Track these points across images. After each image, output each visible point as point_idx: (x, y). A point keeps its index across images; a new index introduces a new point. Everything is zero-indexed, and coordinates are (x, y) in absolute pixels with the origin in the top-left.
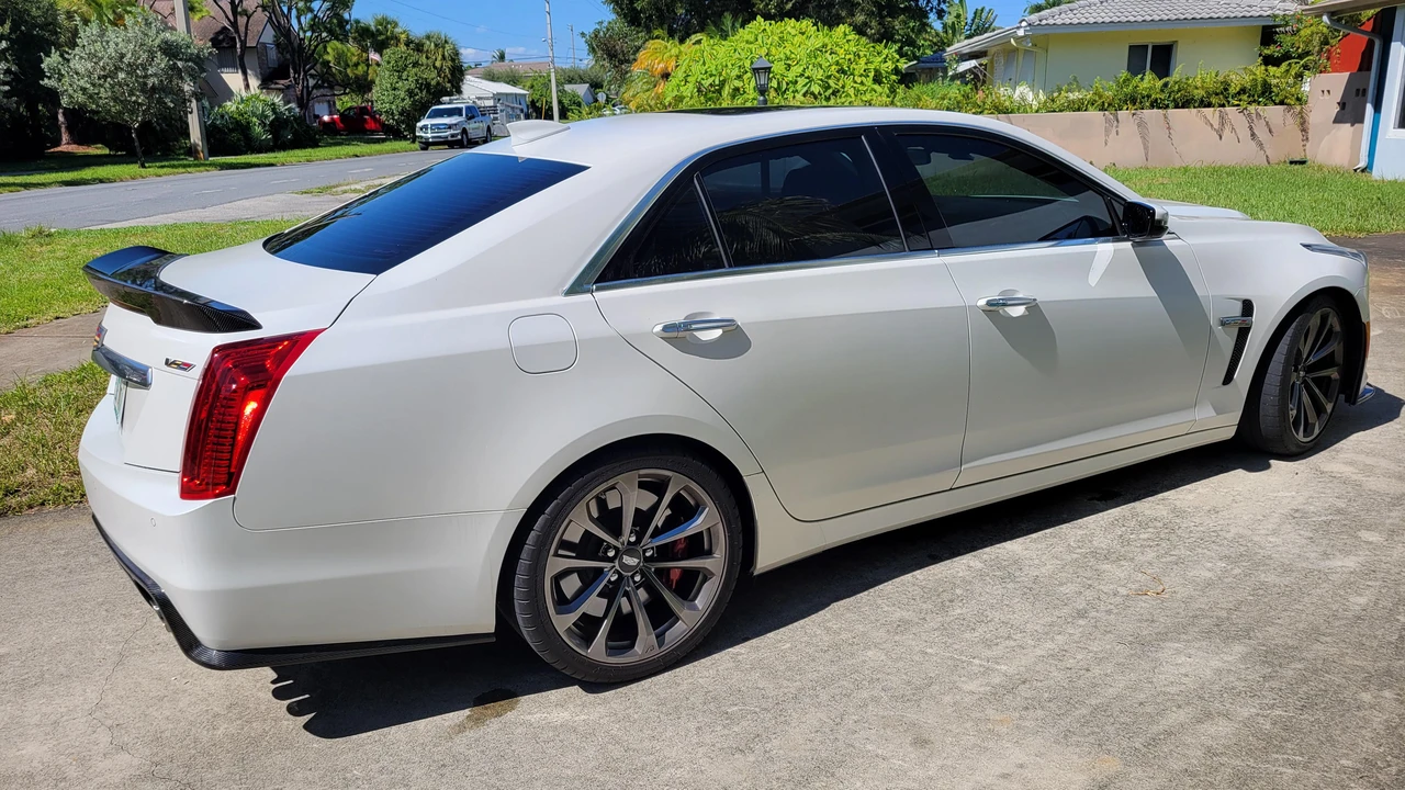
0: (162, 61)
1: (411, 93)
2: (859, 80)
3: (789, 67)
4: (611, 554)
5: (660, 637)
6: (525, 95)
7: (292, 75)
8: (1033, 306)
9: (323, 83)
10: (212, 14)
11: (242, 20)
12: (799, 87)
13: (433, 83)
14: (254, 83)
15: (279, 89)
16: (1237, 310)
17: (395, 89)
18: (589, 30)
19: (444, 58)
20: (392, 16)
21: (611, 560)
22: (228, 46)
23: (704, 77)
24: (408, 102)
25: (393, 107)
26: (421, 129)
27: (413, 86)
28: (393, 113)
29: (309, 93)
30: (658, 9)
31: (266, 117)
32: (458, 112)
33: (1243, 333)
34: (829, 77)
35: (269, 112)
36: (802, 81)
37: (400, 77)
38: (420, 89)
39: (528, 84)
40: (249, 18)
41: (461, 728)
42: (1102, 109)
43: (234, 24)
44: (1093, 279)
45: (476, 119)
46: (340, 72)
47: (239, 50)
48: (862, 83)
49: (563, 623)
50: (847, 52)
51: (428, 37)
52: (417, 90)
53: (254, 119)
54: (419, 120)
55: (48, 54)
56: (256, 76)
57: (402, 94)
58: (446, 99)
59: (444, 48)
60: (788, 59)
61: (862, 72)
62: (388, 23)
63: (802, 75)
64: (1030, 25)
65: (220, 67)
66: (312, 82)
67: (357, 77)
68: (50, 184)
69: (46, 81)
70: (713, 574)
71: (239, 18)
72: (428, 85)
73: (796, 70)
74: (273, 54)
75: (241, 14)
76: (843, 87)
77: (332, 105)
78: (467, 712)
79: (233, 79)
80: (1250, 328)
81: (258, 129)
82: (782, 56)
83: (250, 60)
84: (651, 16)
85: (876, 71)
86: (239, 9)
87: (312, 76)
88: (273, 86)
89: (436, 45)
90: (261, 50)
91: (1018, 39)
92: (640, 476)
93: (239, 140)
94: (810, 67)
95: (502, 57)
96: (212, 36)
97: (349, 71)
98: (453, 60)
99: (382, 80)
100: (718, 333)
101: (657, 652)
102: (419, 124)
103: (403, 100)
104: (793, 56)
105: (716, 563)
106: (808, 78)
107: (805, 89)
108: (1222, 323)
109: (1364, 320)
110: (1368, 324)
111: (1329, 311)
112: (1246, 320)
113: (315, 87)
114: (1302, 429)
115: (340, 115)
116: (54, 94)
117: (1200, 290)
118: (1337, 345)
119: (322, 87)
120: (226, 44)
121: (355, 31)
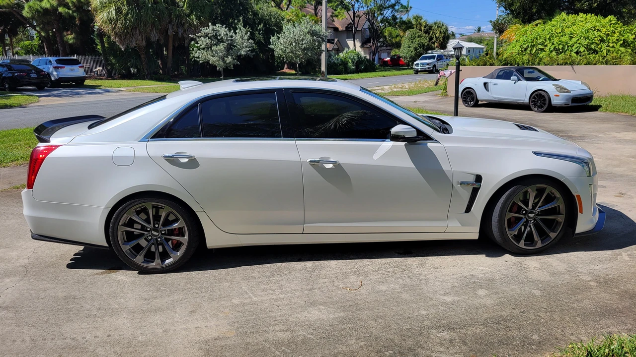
0: (309, 37)
1: (416, 49)
2: (611, 45)
3: (571, 38)
4: (149, 229)
5: (163, 261)
6: (483, 48)
7: (372, 42)
8: (337, 165)
9: (384, 44)
10: (346, 17)
11: (356, 19)
12: (574, 48)
13: (426, 44)
14: (358, 44)
15: (368, 47)
16: (472, 179)
17: (409, 47)
19: (440, 32)
20: (420, 15)
21: (148, 231)
22: (350, 31)
24: (414, 53)
25: (408, 55)
26: (416, 65)
27: (417, 46)
28: (407, 58)
29: (377, 49)
30: (523, 9)
31: (355, 59)
32: (433, 57)
33: (475, 192)
34: (592, 43)
35: (356, 57)
36: (576, 45)
37: (412, 42)
38: (420, 48)
39: (486, 43)
40: (359, 18)
41: (97, 274)
43: (353, 21)
44: (376, 157)
45: (441, 61)
46: (390, 40)
47: (354, 32)
48: (613, 47)
49: (126, 248)
50: (608, 30)
51: (435, 23)
52: (418, 48)
53: (350, 60)
54: (415, 61)
55: (273, 36)
56: (360, 41)
57: (412, 49)
58: (430, 51)
59: (441, 28)
60: (572, 34)
61: (614, 40)
62: (418, 18)
63: (577, 42)
65: (347, 38)
66: (379, 44)
67: (396, 42)
69: (271, 46)
70: (184, 244)
71: (356, 18)
72: (423, 45)
73: (574, 40)
74: (368, 33)
75: (357, 17)
76: (601, 48)
77: (389, 54)
79: (350, 43)
80: (479, 188)
81: (350, 64)
82: (569, 33)
83: (358, 35)
84: (519, 12)
85: (624, 40)
86: (356, 15)
87: (379, 42)
88: (365, 46)
89: (438, 27)
90: (363, 31)
92: (152, 204)
93: (342, 68)
94: (582, 38)
95: (479, 30)
96: (346, 26)
97: (393, 40)
98: (444, 33)
99: (405, 43)
100: (186, 160)
101: (160, 266)
102: (415, 63)
103: (412, 52)
104: (575, 32)
105: (185, 239)
106: (579, 43)
107: (577, 49)
108: (462, 183)
109: (574, 194)
110: (578, 196)
111: (545, 186)
112: (477, 184)
113: (380, 46)
114: (522, 241)
115: (391, 58)
116: (273, 51)
117: (445, 167)
118: (560, 204)
119: (383, 46)
120: (350, 29)
121: (400, 22)
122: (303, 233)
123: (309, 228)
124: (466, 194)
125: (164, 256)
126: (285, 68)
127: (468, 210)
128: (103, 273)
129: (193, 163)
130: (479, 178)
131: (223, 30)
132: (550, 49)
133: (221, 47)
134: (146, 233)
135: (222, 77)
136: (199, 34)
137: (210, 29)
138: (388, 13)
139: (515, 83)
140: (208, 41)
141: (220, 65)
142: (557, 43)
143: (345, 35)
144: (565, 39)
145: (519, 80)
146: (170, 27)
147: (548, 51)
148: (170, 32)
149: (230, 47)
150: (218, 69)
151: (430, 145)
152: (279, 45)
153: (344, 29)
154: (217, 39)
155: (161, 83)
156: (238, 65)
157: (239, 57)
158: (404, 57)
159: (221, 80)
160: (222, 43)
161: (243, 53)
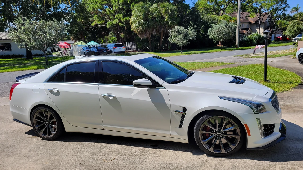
1: (295, 31)
5: (49, 135)
7: (270, 28)
8: (115, 98)
9: (277, 29)
10: (256, 16)
11: (261, 17)
14: (263, 30)
16: (181, 110)
17: (291, 30)
24: (294, 33)
25: (290, 34)
26: (294, 40)
27: (296, 29)
28: (290, 36)
29: (273, 32)
31: (257, 38)
33: (183, 116)
37: (293, 27)
38: (298, 30)
40: (263, 16)
43: (260, 18)
46: (280, 27)
47: (259, 24)
49: (36, 128)
52: (297, 30)
53: (254, 39)
54: (294, 37)
55: (209, 29)
56: (263, 28)
57: (293, 31)
65: (256, 27)
66: (274, 29)
67: (284, 27)
70: (56, 129)
71: (261, 16)
72: (300, 29)
74: (268, 24)
75: (262, 16)
77: (281, 34)
79: (258, 30)
80: (185, 115)
81: (254, 41)
83: (262, 25)
86: (262, 15)
90: (265, 23)
93: (249, 43)
96: (256, 21)
97: (282, 26)
99: (289, 28)
100: (56, 92)
102: (294, 39)
103: (293, 33)
105: (56, 127)
108: (176, 112)
109: (243, 124)
110: (246, 125)
111: (224, 117)
112: (184, 112)
113: (275, 30)
114: (212, 148)
115: (282, 36)
116: (208, 36)
118: (237, 128)
119: (276, 30)
120: (258, 22)
121: (287, 17)
122: (103, 129)
124: (179, 118)
125: (50, 133)
126: (220, 44)
127: (181, 126)
129: (58, 93)
130: (185, 110)
131: (182, 28)
133: (181, 36)
135: (181, 50)
136: (171, 31)
137: (176, 28)
138: (280, 13)
140: (175, 33)
141: (180, 44)
143: (255, 26)
146: (161, 28)
148: (161, 31)
149: (186, 36)
150: (179, 46)
151: (161, 90)
152: (212, 33)
153: (255, 23)
154: (179, 32)
156: (189, 44)
157: (189, 40)
158: (288, 36)
159: (180, 52)
160: (181, 34)
161: (191, 38)
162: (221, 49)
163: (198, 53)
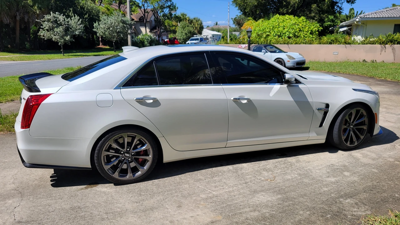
0: (121, 24)
1: (186, 34)
2: (305, 33)
3: (284, 29)
4: (122, 153)
5: (134, 175)
6: (221, 35)
7: (157, 29)
8: (250, 101)
9: (165, 30)
10: (139, 12)
11: (146, 14)
12: (286, 34)
13: (192, 31)
14: (148, 30)
15: (154, 32)
16: (323, 106)
17: (182, 33)
18: (234, 18)
19: (198, 24)
20: (185, 13)
21: (122, 154)
22: (142, 21)
23: (259, 31)
24: (185, 36)
25: (181, 38)
27: (187, 32)
28: (181, 40)
29: (161, 34)
30: (253, 12)
31: (148, 40)
32: (198, 39)
33: (326, 114)
34: (296, 32)
35: (149, 39)
36: (287, 33)
37: (184, 30)
38: (189, 33)
39: (222, 32)
40: (148, 13)
41: (82, 189)
42: (380, 44)
43: (144, 15)
44: (271, 94)
45: (202, 41)
46: (169, 28)
47: (145, 22)
48: (306, 34)
49: (107, 167)
50: (302, 25)
51: (194, 19)
52: (188, 33)
53: (146, 40)
54: (187, 41)
55: (95, 23)
56: (149, 28)
57: (184, 34)
58: (195, 36)
59: (198, 21)
60: (284, 26)
61: (306, 31)
62: (184, 15)
63: (288, 31)
64: (360, 17)
65: (141, 26)
66: (162, 31)
67: (173, 30)
68: (91, 55)
69: (94, 29)
70: (149, 161)
71: (146, 13)
72: (191, 32)
73: (286, 30)
74: (154, 23)
75: (146, 12)
76: (300, 35)
77: (167, 37)
78: (86, 186)
79: (143, 29)
80: (328, 112)
81: (146, 43)
82: (283, 25)
83: (148, 24)
84: (250, 14)
85: (311, 30)
86: (146, 11)
87: (162, 29)
88: (153, 31)
89: (196, 21)
90: (150, 22)
91: (357, 22)
92: (128, 134)
93: (141, 45)
94: (290, 29)
95: (217, 24)
96: (139, 18)
97: (171, 28)
98: (200, 25)
99: (179, 29)
100: (152, 101)
101: (132, 178)
103: (184, 36)
104: (286, 26)
105: (150, 157)
106: (289, 32)
107: (288, 35)
108: (318, 110)
109: (374, 112)
110: (376, 114)
111: (360, 108)
112: (327, 109)
113: (163, 32)
114: (349, 142)
115: (170, 39)
116: (96, 33)
117: (310, 100)
118: (366, 119)
119: (164, 32)
120: (142, 20)
121: (174, 17)
122: (225, 147)
123: (231, 143)
124: (320, 115)
125: (135, 170)
126: (100, 45)
127: (321, 125)
128: (86, 188)
129: (156, 103)
130: (327, 106)
131: (61, 18)
132: (273, 35)
133: (60, 29)
134: (121, 155)
135: (62, 50)
136: (43, 20)
137: (51, 16)
138: (167, 11)
139: (264, 54)
140: (51, 25)
141: (61, 42)
142: (277, 31)
143: (139, 24)
144: (281, 29)
145: (266, 52)
146: (18, 14)
147: (272, 36)
148: (18, 18)
149: (67, 29)
150: (59, 44)
151: (300, 86)
152: (100, 28)
153: (138, 20)
154: (56, 23)
155: (13, 54)
156: (73, 41)
157: (74, 36)
158: (179, 39)
159: (61, 53)
160: (61, 27)
161: (77, 33)
162: (115, 52)
163: (89, 56)
